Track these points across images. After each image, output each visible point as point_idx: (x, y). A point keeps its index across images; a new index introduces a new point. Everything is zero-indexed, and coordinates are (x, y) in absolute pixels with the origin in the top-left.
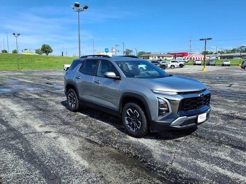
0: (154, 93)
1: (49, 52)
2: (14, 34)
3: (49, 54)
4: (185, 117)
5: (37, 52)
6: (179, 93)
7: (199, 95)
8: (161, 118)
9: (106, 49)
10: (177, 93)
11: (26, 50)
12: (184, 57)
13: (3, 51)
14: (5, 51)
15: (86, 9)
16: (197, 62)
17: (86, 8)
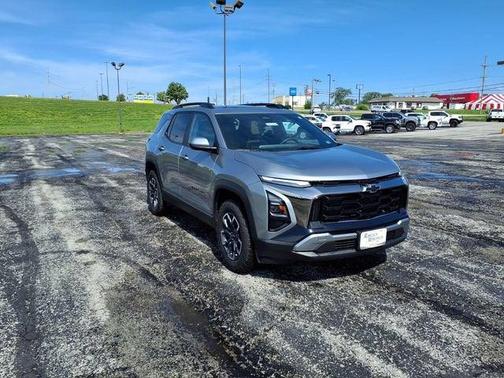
0: (263, 181)
1: (182, 98)
2: (114, 65)
3: (183, 102)
4: (327, 234)
5: (160, 97)
6: (313, 184)
7: (365, 189)
8: (274, 234)
9: (291, 89)
10: (310, 182)
11: (140, 94)
12: (468, 104)
13: (101, 98)
14: (104, 98)
15: (239, 7)
16: (494, 115)
17: (239, 5)
